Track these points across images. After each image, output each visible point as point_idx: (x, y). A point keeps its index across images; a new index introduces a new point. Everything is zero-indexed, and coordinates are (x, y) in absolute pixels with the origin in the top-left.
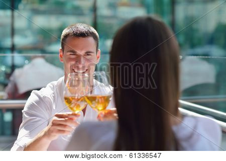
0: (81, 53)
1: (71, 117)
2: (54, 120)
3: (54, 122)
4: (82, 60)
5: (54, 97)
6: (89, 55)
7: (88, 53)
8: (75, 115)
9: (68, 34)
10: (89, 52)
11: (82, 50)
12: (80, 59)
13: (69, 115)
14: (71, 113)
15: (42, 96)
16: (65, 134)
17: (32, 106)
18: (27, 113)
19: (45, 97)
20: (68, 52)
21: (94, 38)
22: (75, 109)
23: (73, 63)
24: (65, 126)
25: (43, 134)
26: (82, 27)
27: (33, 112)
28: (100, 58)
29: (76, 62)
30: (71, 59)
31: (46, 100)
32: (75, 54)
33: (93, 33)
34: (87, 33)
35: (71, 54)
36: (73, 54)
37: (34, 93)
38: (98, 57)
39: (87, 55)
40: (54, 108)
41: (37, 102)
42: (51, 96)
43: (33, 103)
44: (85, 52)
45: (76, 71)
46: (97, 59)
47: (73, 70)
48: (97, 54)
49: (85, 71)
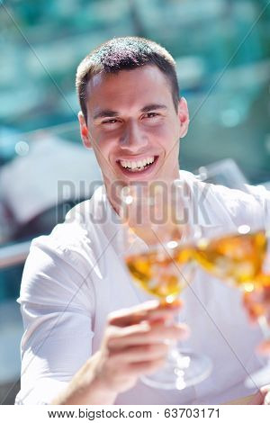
1: (156, 315)
3: (113, 344)
4: (137, 131)
6: (154, 115)
7: (150, 111)
8: (166, 307)
9: (90, 70)
10: (154, 107)
11: (131, 103)
12: (131, 129)
13: (150, 311)
14: (153, 304)
15: (60, 252)
16: (152, 371)
17: (39, 284)
18: (31, 306)
19: (68, 253)
20: (95, 118)
21: (161, 69)
22: (164, 290)
23: (113, 144)
24: (145, 347)
25: (89, 376)
26: (125, 45)
27: (46, 300)
28: (188, 121)
30: (108, 135)
31: (73, 259)
32: (116, 121)
33: (155, 55)
34: (139, 58)
35: (104, 122)
36: (111, 121)
37: (37, 245)
38: (183, 120)
39: (149, 115)
40: (101, 277)
41: (49, 271)
42: (82, 246)
43: (39, 276)
44: (142, 107)
45: (125, 164)
46: (182, 125)
47: (119, 163)
48: (179, 110)
49: (150, 160)
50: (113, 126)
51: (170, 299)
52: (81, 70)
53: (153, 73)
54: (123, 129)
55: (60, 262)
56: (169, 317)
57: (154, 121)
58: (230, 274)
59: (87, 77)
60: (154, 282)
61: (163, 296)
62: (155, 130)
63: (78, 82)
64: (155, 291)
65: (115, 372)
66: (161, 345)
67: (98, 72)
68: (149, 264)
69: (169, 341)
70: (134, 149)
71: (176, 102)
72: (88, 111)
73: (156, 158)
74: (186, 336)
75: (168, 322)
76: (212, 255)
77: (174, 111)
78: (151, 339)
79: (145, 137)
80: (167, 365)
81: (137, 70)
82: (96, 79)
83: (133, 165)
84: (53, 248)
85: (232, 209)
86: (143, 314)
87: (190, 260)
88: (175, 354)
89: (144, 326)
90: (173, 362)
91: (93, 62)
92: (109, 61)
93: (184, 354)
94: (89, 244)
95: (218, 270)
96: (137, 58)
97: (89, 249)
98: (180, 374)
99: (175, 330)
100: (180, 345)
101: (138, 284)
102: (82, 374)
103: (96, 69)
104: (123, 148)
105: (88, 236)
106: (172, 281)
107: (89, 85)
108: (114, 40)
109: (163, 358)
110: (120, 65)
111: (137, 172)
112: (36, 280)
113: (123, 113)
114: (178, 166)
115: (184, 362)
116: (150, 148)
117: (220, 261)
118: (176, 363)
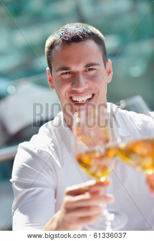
0: (79, 68)
1: (95, 189)
2: (68, 203)
3: (69, 206)
4: (82, 79)
5: (55, 148)
6: (92, 69)
7: (90, 67)
8: (100, 184)
9: (54, 43)
10: (92, 65)
11: (78, 62)
12: (78, 78)
13: (90, 187)
14: (92, 182)
15: (35, 151)
17: (23, 171)
18: (18, 184)
19: (40, 152)
20: (57, 71)
21: (96, 42)
22: (99, 174)
23: (67, 87)
24: (87, 208)
26: (74, 28)
27: (27, 180)
28: (112, 73)
29: (73, 84)
30: (65, 82)
31: (43, 156)
32: (69, 73)
33: (93, 33)
34: (83, 35)
35: (62, 74)
36: (66, 73)
37: (22, 147)
38: (109, 73)
39: (89, 70)
40: (60, 166)
41: (29, 163)
42: (49, 148)
43: (23, 166)
44: (85, 65)
45: (75, 99)
46: (108, 76)
47: (71, 98)
48: (107, 66)
49: (90, 96)
50: (67, 76)
51: (103, 180)
52: (48, 43)
53: (91, 44)
54: (74, 78)
55: (36, 157)
56: (102, 190)
57: (92, 73)
58: (139, 164)
59: (52, 47)
60: (93, 169)
61: (99, 178)
62: (92, 78)
63: (46, 50)
64: (94, 175)
65: (70, 223)
66: (97, 207)
67: (59, 44)
68: (90, 159)
69: (102, 204)
70: (80, 90)
71: (105, 62)
72: (53, 67)
73: (93, 95)
74: (112, 201)
75: (101, 193)
76: (128, 152)
77: (104, 68)
78: (92, 203)
79: (86, 83)
80: (101, 219)
81: (82, 42)
82: (57, 48)
83: (80, 99)
84: (31, 149)
85: (139, 125)
86: (87, 188)
87: (115, 156)
88: (105, 212)
89: (87, 196)
90: (104, 217)
91: (55, 38)
92: (65, 37)
93: (111, 212)
94: (53, 146)
95: (131, 162)
96: (82, 35)
97: (53, 150)
98: (109, 224)
99: (106, 198)
100: (108, 207)
101: (83, 170)
102: (50, 224)
103: (57, 42)
104: (74, 89)
105: (52, 142)
106: (104, 168)
107: (53, 51)
108: (68, 25)
109: (98, 215)
110: (72, 39)
111: (82, 104)
112: (21, 168)
113: (74, 68)
114: (106, 100)
115: (111, 217)
116: (90, 89)
117: (133, 156)
118: (106, 217)
